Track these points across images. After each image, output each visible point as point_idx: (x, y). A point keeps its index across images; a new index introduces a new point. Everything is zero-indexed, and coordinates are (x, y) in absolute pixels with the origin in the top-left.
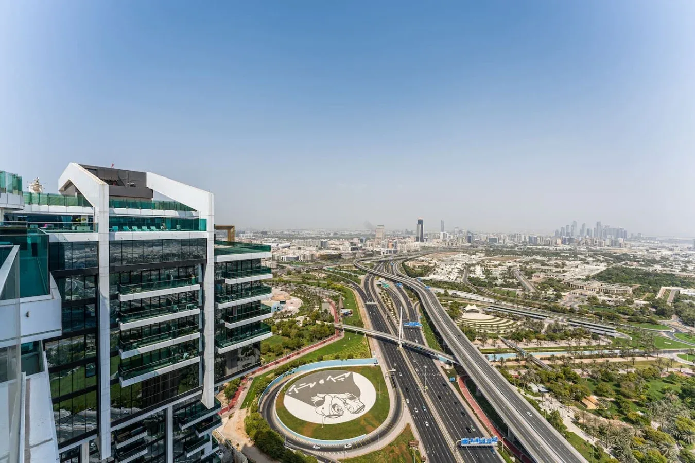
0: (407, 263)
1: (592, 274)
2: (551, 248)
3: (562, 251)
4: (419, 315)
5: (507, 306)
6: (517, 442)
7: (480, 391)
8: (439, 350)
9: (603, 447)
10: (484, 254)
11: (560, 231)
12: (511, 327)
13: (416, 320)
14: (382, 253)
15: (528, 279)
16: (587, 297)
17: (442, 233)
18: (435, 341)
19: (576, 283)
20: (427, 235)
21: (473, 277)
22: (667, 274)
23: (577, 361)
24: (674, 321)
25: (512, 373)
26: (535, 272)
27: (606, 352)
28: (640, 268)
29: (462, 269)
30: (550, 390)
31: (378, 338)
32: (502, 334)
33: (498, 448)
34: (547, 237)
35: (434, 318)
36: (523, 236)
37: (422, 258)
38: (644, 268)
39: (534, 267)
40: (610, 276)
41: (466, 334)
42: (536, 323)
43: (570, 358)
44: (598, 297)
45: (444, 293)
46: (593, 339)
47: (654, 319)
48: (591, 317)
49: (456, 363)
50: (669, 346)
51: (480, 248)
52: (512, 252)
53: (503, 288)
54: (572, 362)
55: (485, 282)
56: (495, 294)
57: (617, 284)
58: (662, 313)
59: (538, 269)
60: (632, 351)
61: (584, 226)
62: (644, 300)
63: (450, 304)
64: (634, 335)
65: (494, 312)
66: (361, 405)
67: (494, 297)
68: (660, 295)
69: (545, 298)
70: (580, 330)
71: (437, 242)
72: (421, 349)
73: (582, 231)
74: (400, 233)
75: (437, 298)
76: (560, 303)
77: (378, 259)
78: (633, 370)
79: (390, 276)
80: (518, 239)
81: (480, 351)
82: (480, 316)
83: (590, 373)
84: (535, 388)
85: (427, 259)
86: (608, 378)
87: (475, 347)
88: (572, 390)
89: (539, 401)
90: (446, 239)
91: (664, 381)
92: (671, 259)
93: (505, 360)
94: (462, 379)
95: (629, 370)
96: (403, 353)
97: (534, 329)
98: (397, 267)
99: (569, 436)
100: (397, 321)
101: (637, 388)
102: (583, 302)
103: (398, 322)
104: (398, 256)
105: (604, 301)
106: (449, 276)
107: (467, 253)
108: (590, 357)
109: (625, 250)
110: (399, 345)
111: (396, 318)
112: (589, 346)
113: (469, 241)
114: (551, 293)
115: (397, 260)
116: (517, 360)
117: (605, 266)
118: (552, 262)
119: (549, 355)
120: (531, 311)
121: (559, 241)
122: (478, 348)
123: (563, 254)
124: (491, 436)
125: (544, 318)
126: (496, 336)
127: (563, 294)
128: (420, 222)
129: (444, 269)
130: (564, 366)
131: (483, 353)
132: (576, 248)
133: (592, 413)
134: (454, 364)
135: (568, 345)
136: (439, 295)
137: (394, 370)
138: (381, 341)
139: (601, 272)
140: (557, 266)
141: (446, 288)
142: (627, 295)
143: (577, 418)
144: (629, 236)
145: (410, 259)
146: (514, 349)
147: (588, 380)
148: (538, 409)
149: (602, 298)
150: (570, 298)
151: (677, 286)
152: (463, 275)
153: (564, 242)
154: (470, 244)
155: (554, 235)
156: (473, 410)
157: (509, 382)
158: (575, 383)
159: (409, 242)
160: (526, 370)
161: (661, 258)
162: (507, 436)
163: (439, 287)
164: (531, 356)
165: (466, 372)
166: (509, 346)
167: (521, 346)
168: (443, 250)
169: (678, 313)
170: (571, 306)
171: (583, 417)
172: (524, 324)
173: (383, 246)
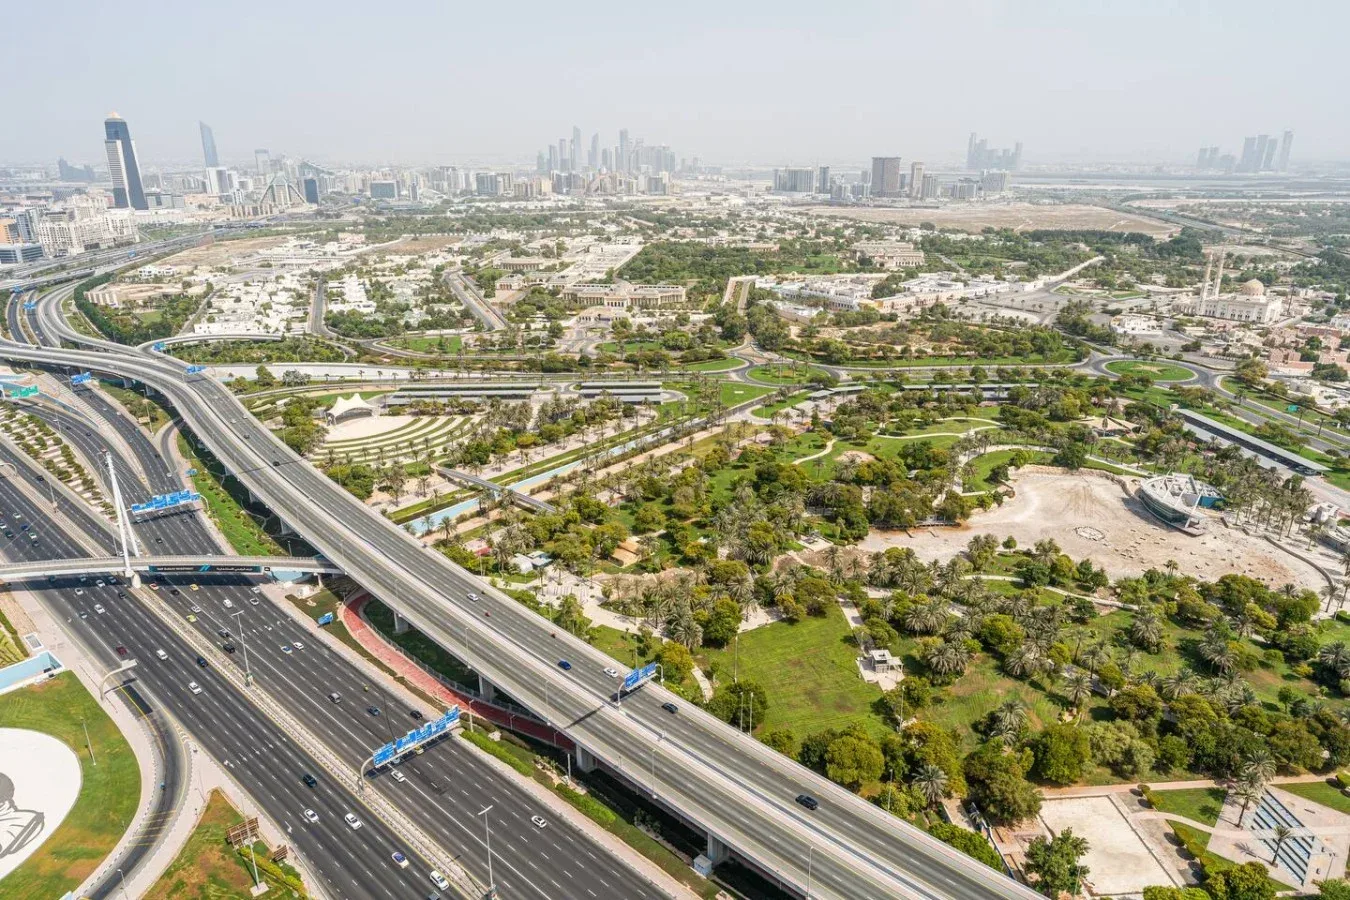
0: (96, 295)
1: (617, 265)
2: (531, 205)
3: (556, 211)
4: (184, 466)
5: (444, 380)
6: (502, 697)
7: (402, 620)
8: (272, 552)
9: (651, 629)
10: (362, 237)
11: (547, 156)
12: (458, 433)
13: (174, 485)
15: (486, 296)
16: (610, 323)
17: (212, 172)
18: (254, 532)
19: (586, 292)
20: (154, 179)
21: (341, 313)
22: (738, 250)
23: (601, 474)
24: (747, 347)
25: (474, 546)
26: (500, 276)
27: (649, 438)
28: (697, 240)
29: (304, 290)
30: (554, 556)
31: (34, 585)
32: (441, 457)
33: (462, 730)
34: (518, 175)
35: (239, 464)
36: (461, 174)
37: (153, 269)
38: (703, 240)
39: (497, 261)
40: (649, 266)
41: (344, 485)
42: (514, 408)
43: (587, 471)
44: (631, 320)
45: (255, 377)
46: (626, 416)
47: (720, 349)
48: (620, 369)
49: (330, 571)
50: (742, 398)
51: (349, 218)
52: (437, 224)
53: (429, 332)
54: (591, 479)
55: (376, 322)
56: (409, 353)
57: (662, 283)
58: (731, 335)
59: (505, 265)
60: (688, 423)
61: (595, 139)
62: (705, 312)
63: (282, 409)
64: (691, 389)
65: (411, 406)
66: (27, 818)
67: (409, 363)
68: (727, 297)
69: (529, 342)
70: (601, 402)
71: (200, 206)
72: (213, 568)
73: (592, 155)
74: (35, 176)
75: (235, 399)
76: (561, 347)
78: (690, 462)
79: (29, 351)
80: (449, 185)
81: (389, 518)
82: (379, 425)
83: (625, 493)
84: (524, 563)
85: (175, 269)
86: (653, 492)
87: (375, 513)
88: (595, 539)
89: (536, 588)
90: (231, 192)
91: (736, 467)
92: (744, 215)
93: (454, 522)
94: (353, 607)
95: (685, 464)
96: (151, 599)
97: (511, 426)
98: (55, 313)
99: (594, 637)
100: (105, 505)
101: (697, 496)
102: (603, 336)
103: (109, 509)
104: (48, 272)
105: (641, 327)
106: (266, 321)
107: (311, 238)
108: (623, 457)
109: (673, 202)
110: (130, 580)
111: (96, 496)
112: (619, 436)
113: (312, 198)
114: (540, 326)
115: (49, 284)
116: (482, 513)
117: (640, 243)
118: (536, 244)
119: (545, 479)
120: (502, 381)
121: (547, 186)
122: (384, 513)
123: (558, 220)
124: (444, 710)
125: (531, 392)
126: (426, 468)
127: (563, 323)
128: (116, 130)
129: (244, 298)
130: (577, 493)
131: (398, 522)
132: (583, 203)
133: (632, 572)
134: (325, 576)
135: (582, 445)
136: (240, 386)
137: (129, 664)
138: (55, 593)
139: (634, 259)
140: (547, 253)
141: (259, 361)
142: (678, 306)
143: (606, 594)
144: (678, 168)
145: (107, 278)
146: (472, 489)
147: (623, 508)
148: (536, 608)
149: (638, 320)
150: (579, 332)
151: (751, 273)
152: (310, 309)
153: (556, 189)
154: (315, 207)
155: (535, 168)
156: (392, 673)
157: (470, 570)
158: (599, 523)
159: (85, 212)
160: (503, 530)
161: (729, 215)
162: (477, 694)
163: (237, 361)
164: (511, 493)
165: (359, 587)
166: (460, 484)
167: (486, 474)
168: (226, 233)
169: (752, 329)
170: (581, 350)
171: (617, 588)
172: (487, 420)
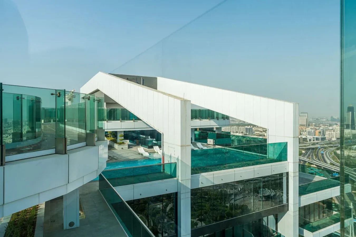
14: (308, 140)
77: (305, 146)
98: (328, 155)
104: (327, 144)
115: (327, 147)
173: (309, 133)
